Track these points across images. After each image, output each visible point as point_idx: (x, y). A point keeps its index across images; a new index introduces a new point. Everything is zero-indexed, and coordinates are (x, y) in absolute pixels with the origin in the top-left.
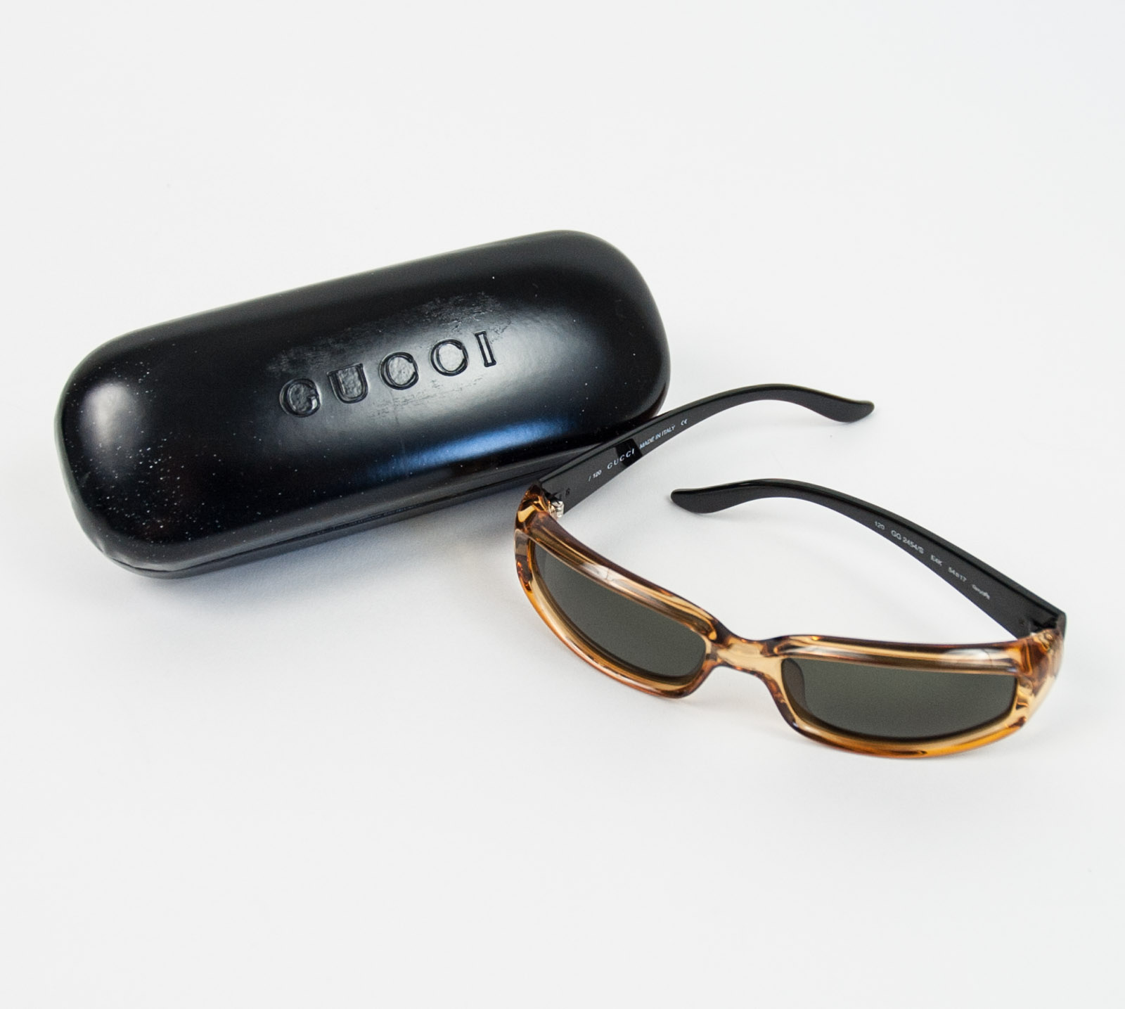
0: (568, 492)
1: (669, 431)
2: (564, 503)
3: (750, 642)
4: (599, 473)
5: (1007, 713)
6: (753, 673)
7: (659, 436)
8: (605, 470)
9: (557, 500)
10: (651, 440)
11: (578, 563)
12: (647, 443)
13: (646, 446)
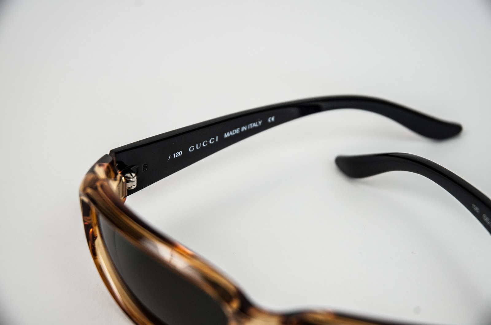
0: (145, 167)
1: (255, 125)
2: (137, 175)
4: (179, 154)
7: (246, 129)
8: (186, 152)
9: (131, 172)
10: (237, 131)
11: (138, 237)
12: (232, 133)
13: (231, 136)
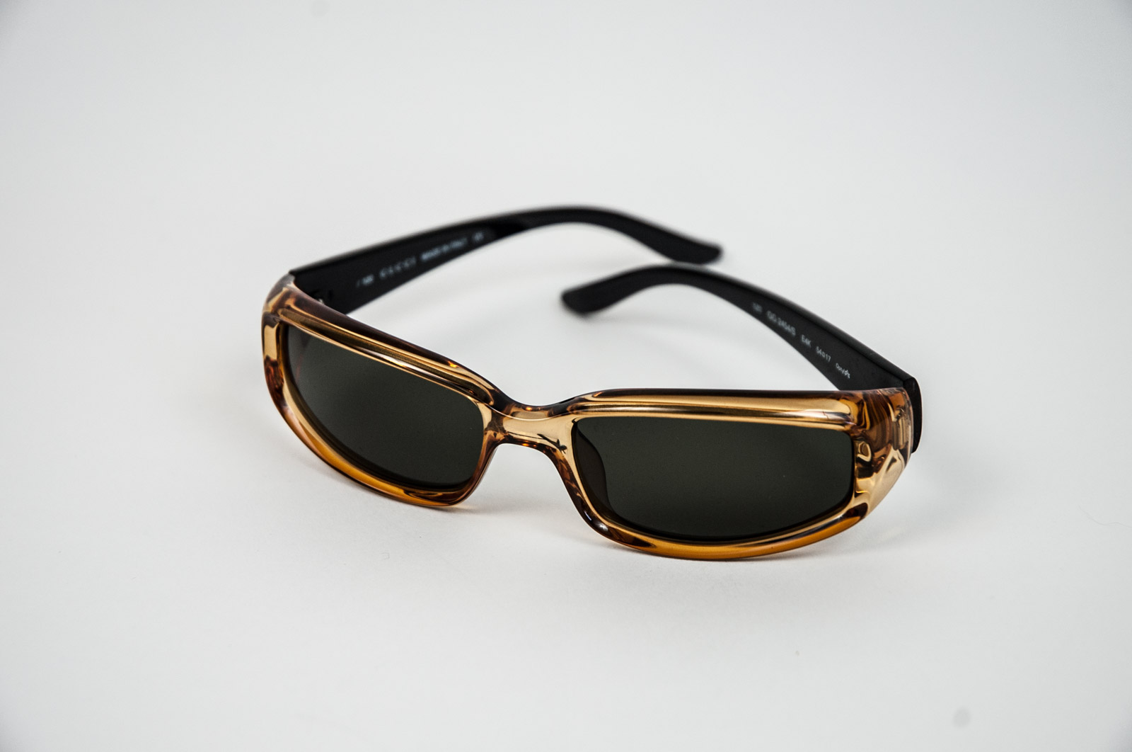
1: (459, 243)
3: (535, 409)
5: (847, 500)
6: (541, 447)
7: (447, 248)
10: (437, 250)
